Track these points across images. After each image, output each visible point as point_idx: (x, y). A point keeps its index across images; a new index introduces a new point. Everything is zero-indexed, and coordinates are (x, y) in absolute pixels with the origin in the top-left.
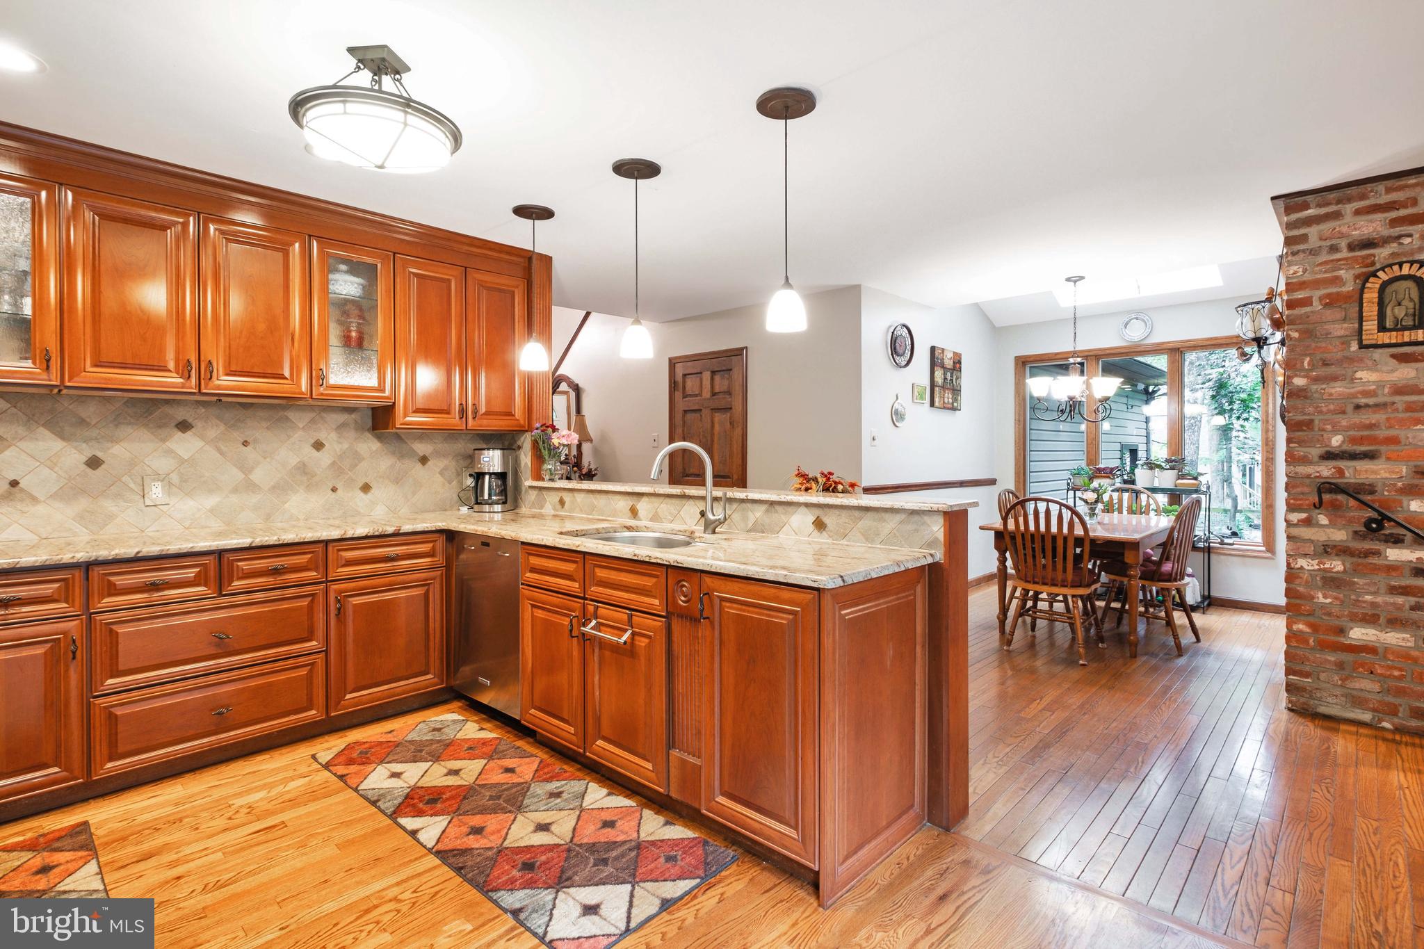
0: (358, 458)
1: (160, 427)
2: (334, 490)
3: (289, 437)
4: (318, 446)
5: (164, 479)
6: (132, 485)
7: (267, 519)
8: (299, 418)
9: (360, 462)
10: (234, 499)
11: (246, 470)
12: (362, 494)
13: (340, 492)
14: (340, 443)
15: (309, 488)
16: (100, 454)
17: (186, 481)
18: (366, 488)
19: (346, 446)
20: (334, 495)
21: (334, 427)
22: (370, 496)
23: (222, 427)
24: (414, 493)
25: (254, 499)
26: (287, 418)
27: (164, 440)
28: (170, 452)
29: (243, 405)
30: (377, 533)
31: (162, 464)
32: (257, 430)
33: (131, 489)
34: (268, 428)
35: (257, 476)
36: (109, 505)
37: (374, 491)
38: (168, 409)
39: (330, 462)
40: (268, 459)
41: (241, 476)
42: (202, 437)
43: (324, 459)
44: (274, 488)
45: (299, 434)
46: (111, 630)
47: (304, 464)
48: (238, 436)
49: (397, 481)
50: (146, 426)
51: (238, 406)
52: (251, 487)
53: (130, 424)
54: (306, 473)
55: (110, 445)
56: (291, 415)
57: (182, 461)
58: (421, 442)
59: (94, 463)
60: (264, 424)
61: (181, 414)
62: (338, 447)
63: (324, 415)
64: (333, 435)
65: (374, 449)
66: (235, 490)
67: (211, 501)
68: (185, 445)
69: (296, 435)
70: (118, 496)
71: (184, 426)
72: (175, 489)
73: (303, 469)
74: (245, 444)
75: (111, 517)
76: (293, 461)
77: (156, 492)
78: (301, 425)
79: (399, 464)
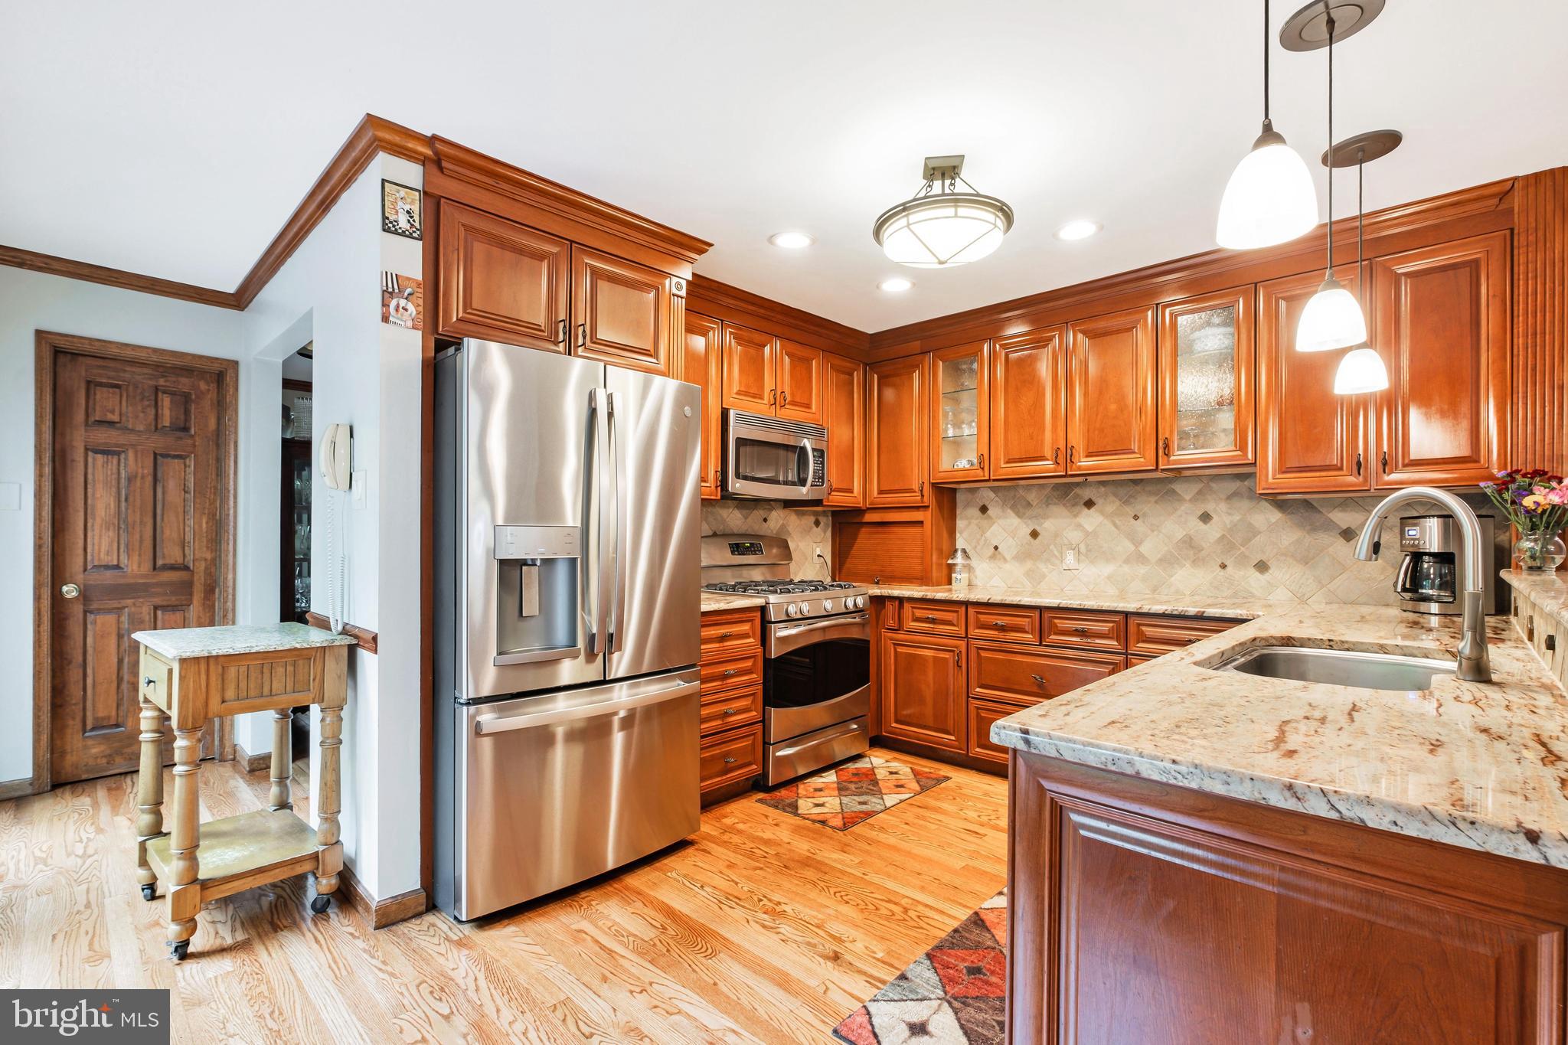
0: (1254, 532)
1: (1073, 505)
2: (1223, 566)
3: (1176, 510)
4: (1206, 518)
5: (1075, 548)
6: (1056, 553)
7: (1155, 591)
8: (1187, 491)
9: (1255, 536)
10: (1126, 569)
11: (1138, 543)
12: (1257, 574)
13: (1229, 569)
14: (1230, 514)
15: (1198, 561)
16: (1038, 529)
17: (1090, 551)
18: (1262, 567)
19: (1237, 518)
20: (1222, 573)
21: (1223, 496)
22: (1267, 576)
23: (1118, 503)
24: (1333, 578)
25: (1142, 570)
26: (1174, 492)
27: (1075, 516)
28: (1079, 526)
29: (1135, 482)
30: (1175, 613)
31: (1073, 535)
32: (1146, 505)
33: (1056, 556)
34: (1156, 502)
35: (1145, 549)
36: (1043, 567)
37: (1275, 573)
38: (1077, 490)
39: (1218, 535)
40: (1156, 533)
41: (1133, 548)
42: (1102, 513)
43: (1212, 532)
44: (1161, 561)
45: (1185, 507)
46: (978, 654)
47: (1191, 538)
48: (1130, 511)
49: (1306, 561)
50: (1064, 505)
51: (1130, 483)
52: (1142, 559)
53: (1055, 504)
54: (1192, 547)
55: (1042, 521)
56: (1178, 487)
57: (1087, 534)
58: (1344, 511)
59: (1034, 534)
60: (1153, 499)
61: (1087, 493)
62: (1227, 520)
63: (1213, 485)
64: (1223, 506)
65: (1273, 520)
66: (1127, 561)
67: (1108, 569)
68: (1090, 520)
69: (1183, 508)
70: (1048, 560)
71: (1089, 504)
72: (1082, 557)
73: (1189, 543)
74: (1136, 517)
75: (1044, 576)
76: (1179, 534)
77: (1070, 558)
78: (1187, 497)
79: (1308, 540)
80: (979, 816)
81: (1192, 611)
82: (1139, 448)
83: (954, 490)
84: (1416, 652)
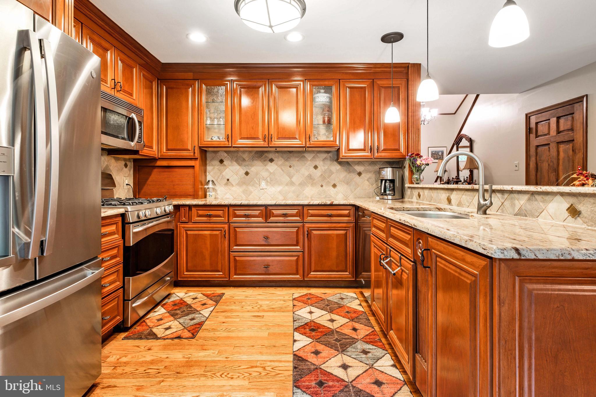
0: (331, 173)
1: (264, 161)
2: (322, 186)
3: (305, 164)
4: (316, 167)
5: (265, 179)
6: (257, 182)
7: (298, 197)
8: (309, 156)
9: (332, 174)
10: (286, 188)
11: (291, 177)
12: (333, 188)
13: (324, 187)
14: (324, 166)
15: (313, 184)
16: (248, 171)
17: (272, 181)
18: (334, 186)
19: (326, 167)
20: (321, 189)
21: (322, 160)
22: (336, 189)
23: (283, 161)
24: (355, 189)
25: (293, 188)
26: (304, 157)
27: (265, 166)
28: (267, 170)
29: (290, 152)
30: (323, 204)
31: (265, 174)
32: (294, 162)
33: (257, 183)
34: (298, 161)
35: (294, 179)
36: (251, 188)
37: (338, 188)
38: (266, 154)
39: (320, 174)
40: (298, 173)
41: (289, 179)
42: (277, 164)
43: (317, 173)
44: (300, 184)
45: (309, 163)
46: (235, 230)
47: (311, 176)
48: (288, 164)
49: (348, 183)
50: (260, 160)
51: (288, 152)
52: (292, 183)
53: (256, 160)
54: (311, 179)
55: (250, 167)
56: (306, 155)
57: (271, 173)
58: (358, 166)
59: (247, 173)
60: (297, 159)
61: (271, 156)
62: (323, 168)
63: (318, 155)
64: (321, 163)
65: (338, 169)
66: (287, 185)
67: (279, 188)
68: (272, 167)
69: (308, 163)
70: (253, 185)
71: (271, 160)
72: (269, 184)
73: (310, 177)
74: (290, 167)
75: (251, 192)
76: (307, 173)
77: (263, 184)
78: (309, 159)
79: (348, 176)
80: (253, 308)
81: (329, 203)
82: (299, 137)
83: (206, 151)
84: (427, 209)
